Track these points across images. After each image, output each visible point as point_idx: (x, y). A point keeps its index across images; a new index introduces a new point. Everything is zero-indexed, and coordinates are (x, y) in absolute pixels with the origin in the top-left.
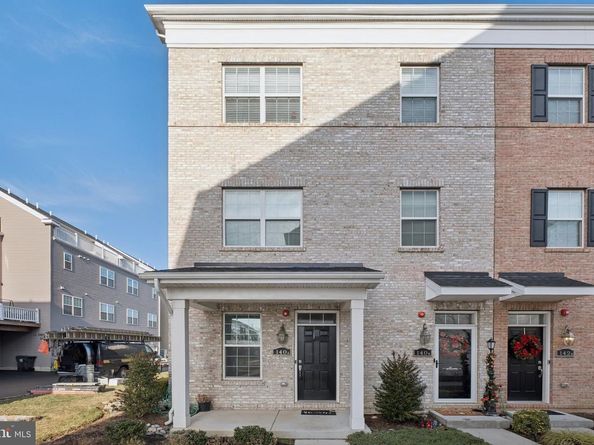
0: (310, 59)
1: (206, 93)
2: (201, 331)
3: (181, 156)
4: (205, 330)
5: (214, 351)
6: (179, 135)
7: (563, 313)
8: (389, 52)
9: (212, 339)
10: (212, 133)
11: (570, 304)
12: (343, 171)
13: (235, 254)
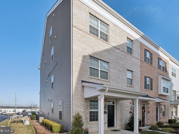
0: (111, 25)
1: (85, 20)
2: (83, 105)
3: (77, 39)
4: (85, 105)
5: (87, 113)
6: (76, 31)
7: (148, 104)
8: (125, 33)
9: (87, 108)
10: (87, 35)
11: (149, 102)
12: (117, 61)
13: (93, 79)
